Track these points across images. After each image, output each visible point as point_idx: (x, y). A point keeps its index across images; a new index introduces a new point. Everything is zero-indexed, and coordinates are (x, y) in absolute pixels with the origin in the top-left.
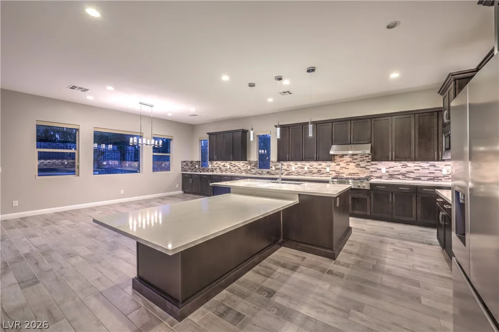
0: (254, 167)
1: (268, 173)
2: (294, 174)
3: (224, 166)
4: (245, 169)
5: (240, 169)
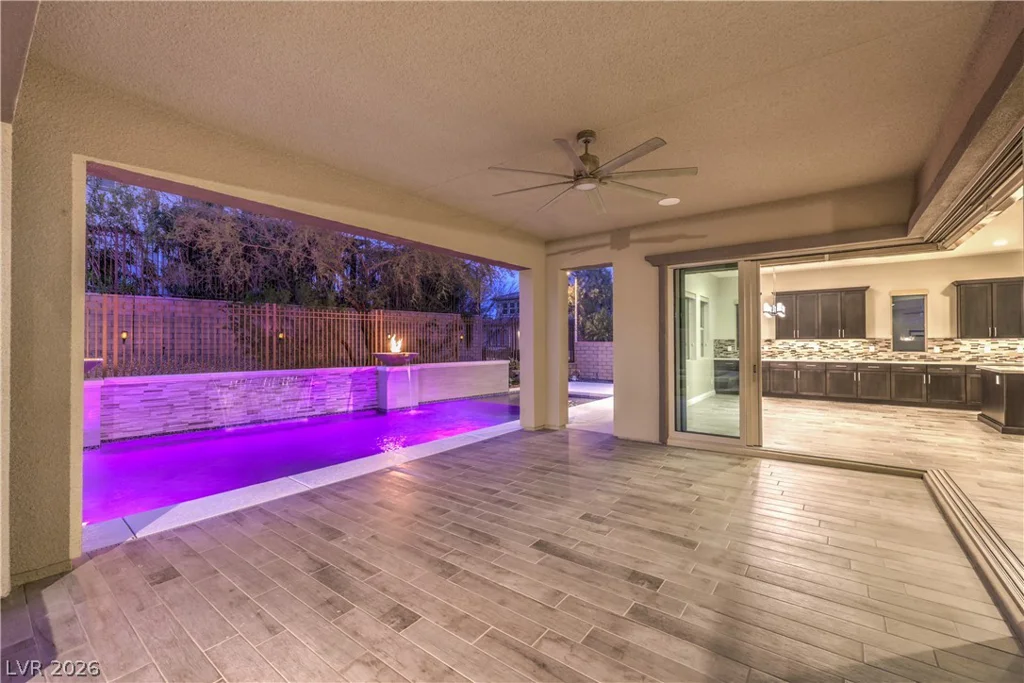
3: (804, 347)
4: (861, 351)
5: (848, 352)
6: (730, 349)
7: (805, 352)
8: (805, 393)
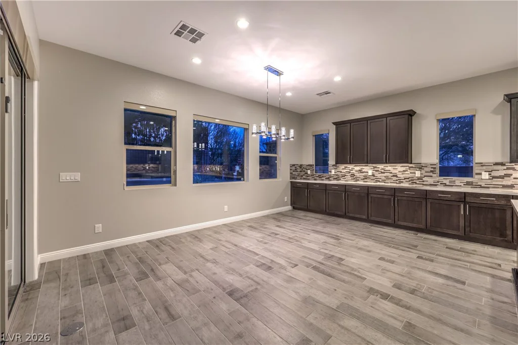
3: (360, 171)
4: (407, 176)
5: (396, 176)
6: (309, 172)
7: (361, 175)
8: (351, 215)
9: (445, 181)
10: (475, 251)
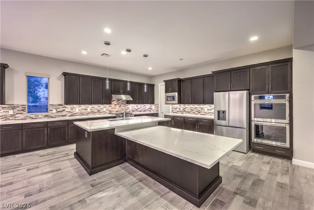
0: (22, 112)
1: (46, 116)
2: (85, 114)
9: (32, 116)
10: (55, 152)
